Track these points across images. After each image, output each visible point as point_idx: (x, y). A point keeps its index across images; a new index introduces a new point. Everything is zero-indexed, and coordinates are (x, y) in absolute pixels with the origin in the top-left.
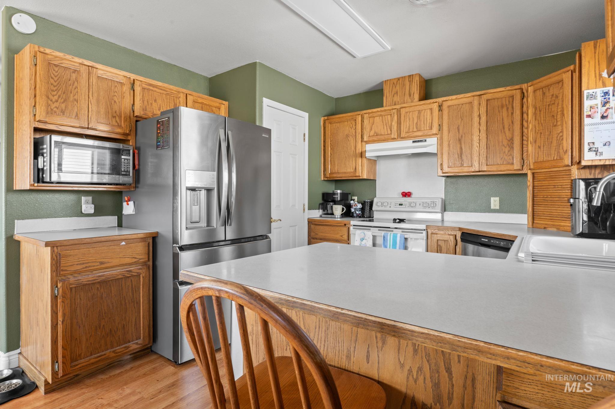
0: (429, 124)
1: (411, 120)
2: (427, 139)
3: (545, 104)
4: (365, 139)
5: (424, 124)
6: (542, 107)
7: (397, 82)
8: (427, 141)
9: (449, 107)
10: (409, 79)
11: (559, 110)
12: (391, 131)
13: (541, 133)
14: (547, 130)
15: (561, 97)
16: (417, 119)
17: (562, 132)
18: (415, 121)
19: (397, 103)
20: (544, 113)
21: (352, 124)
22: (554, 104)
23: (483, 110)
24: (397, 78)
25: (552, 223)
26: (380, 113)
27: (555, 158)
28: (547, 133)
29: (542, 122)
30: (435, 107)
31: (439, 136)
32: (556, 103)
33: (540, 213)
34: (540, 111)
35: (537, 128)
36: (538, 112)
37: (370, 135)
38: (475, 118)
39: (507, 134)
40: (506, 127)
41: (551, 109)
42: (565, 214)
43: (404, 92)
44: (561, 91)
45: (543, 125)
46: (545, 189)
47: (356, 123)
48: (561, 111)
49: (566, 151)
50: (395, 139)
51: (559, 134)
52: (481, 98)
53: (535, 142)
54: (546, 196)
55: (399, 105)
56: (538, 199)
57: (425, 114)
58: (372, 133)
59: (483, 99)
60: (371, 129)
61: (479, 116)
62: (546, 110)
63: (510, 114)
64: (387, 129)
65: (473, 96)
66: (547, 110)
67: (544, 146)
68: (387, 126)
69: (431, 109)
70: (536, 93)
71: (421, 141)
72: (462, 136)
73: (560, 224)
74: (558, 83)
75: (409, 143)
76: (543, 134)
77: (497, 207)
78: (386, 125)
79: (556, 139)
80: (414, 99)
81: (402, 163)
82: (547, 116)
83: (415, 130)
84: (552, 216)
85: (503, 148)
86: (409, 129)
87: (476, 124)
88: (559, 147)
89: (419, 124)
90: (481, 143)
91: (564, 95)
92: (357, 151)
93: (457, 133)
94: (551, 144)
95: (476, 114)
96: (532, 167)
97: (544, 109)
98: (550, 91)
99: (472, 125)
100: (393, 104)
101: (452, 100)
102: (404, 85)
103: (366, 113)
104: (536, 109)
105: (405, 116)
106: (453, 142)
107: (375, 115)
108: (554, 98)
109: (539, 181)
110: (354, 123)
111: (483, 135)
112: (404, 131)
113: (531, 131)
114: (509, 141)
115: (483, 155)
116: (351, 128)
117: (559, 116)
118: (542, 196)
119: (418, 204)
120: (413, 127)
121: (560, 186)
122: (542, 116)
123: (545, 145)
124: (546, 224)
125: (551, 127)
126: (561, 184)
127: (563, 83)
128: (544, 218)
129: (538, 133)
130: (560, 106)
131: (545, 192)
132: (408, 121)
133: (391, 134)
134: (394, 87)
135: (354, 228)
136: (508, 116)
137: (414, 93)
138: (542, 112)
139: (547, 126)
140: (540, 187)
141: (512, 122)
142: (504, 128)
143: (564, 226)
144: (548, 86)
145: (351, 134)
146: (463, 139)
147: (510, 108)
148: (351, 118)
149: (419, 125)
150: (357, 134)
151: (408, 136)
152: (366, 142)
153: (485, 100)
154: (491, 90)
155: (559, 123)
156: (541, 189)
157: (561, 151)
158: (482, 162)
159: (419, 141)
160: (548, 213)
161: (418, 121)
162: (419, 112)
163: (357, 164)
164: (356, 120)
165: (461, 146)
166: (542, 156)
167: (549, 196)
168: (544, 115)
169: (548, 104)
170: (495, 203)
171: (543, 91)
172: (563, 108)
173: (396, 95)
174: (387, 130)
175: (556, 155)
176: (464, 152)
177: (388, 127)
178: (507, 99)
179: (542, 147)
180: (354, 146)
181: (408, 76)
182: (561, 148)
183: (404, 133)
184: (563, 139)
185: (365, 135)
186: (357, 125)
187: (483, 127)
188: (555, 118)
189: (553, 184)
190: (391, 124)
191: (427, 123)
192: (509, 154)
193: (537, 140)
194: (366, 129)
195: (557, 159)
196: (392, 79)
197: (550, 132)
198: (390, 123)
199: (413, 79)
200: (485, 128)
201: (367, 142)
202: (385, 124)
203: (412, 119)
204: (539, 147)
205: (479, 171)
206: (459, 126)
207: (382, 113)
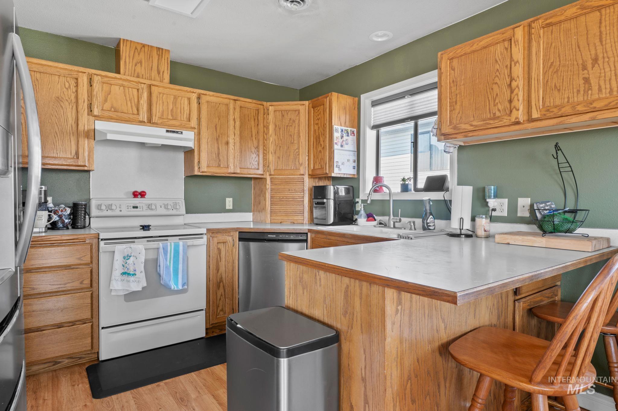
0: (187, 115)
1: (165, 104)
2: (184, 132)
3: (284, 124)
4: (96, 112)
5: (181, 113)
6: (281, 126)
7: (141, 49)
8: (183, 133)
9: (208, 102)
10: (157, 52)
11: (296, 132)
12: (138, 110)
13: (280, 147)
14: (285, 145)
15: (297, 122)
16: (173, 105)
17: (299, 148)
18: (171, 106)
19: (141, 76)
20: (283, 132)
21: (68, 82)
22: (291, 126)
23: (237, 115)
24: (142, 44)
25: (287, 218)
26: (121, 82)
27: (292, 168)
28: (285, 148)
29: (282, 138)
30: (194, 97)
31: (196, 131)
32: (293, 126)
33: (276, 210)
34: (280, 129)
35: (277, 142)
36: (277, 129)
37: (104, 109)
38: (231, 121)
39: (254, 142)
40: (254, 135)
41: (289, 129)
42: (297, 211)
43: (151, 66)
44: (297, 118)
45: (282, 141)
46: (281, 192)
47: (77, 83)
48: (297, 133)
49: (302, 163)
50: (144, 122)
51: (295, 150)
52: (236, 103)
53: (275, 153)
54: (282, 197)
55: (149, 81)
56: (275, 199)
57: (182, 101)
58: (107, 106)
59: (237, 104)
60: (106, 100)
61: (234, 119)
62: (284, 128)
63: (256, 125)
64: (132, 106)
65: (229, 99)
66: (286, 130)
67: (282, 157)
68: (131, 103)
69: (189, 99)
70: (275, 113)
71: (177, 132)
72: (219, 136)
73: (295, 218)
74: (295, 111)
75: (162, 131)
76: (282, 148)
77: (231, 208)
78: (130, 100)
79: (293, 153)
80: (164, 79)
81: (133, 153)
82: (285, 133)
83: (170, 117)
84: (287, 212)
85: (252, 154)
86: (163, 115)
87: (232, 127)
88: (296, 160)
89: (174, 111)
90: (235, 146)
91: (300, 122)
92: (81, 128)
93: (215, 131)
94: (289, 157)
95: (231, 118)
96: (272, 173)
97: (283, 128)
98: (288, 115)
99: (228, 127)
100: (136, 75)
101: (210, 96)
102: (150, 56)
103: (97, 75)
104: (276, 126)
105: (157, 97)
106: (211, 141)
107: (113, 82)
108: (291, 122)
109: (276, 185)
110: (73, 83)
111: (238, 139)
112: (157, 116)
113: (272, 143)
114: (256, 148)
115: (238, 158)
116: (67, 89)
117: (295, 137)
118: (278, 197)
119: (158, 207)
120: (168, 113)
121: (294, 190)
122: (281, 133)
123: (284, 156)
124: (282, 219)
125: (289, 144)
126: (294, 188)
127: (299, 112)
128: (280, 214)
129: (277, 146)
130: (296, 129)
131: (281, 194)
132: (161, 105)
133: (138, 114)
134: (136, 54)
135: (105, 244)
136: (255, 126)
137: (163, 72)
138: (281, 130)
139: (285, 142)
140: (276, 190)
141: (258, 133)
142: (252, 136)
143: (297, 220)
144: (287, 111)
145: (67, 98)
146: (220, 139)
147: (256, 120)
148: (67, 72)
149: (174, 113)
150: (80, 101)
151: (161, 123)
152: (95, 116)
153: (239, 107)
154: (242, 98)
155: (296, 142)
156: (277, 192)
157: (297, 163)
158: (236, 165)
159: (174, 132)
160: (284, 211)
161: (174, 108)
162: (175, 98)
163: (80, 146)
164: (77, 79)
165: (218, 146)
166: (281, 165)
167: (285, 197)
168: (283, 133)
169: (286, 125)
170: (229, 203)
171: (282, 113)
172: (299, 131)
173: (139, 65)
174: (132, 108)
175: (293, 166)
176: (221, 153)
177: (133, 104)
178: (254, 110)
179: (281, 158)
180: (72, 118)
181: (157, 47)
182: (297, 160)
183: (157, 118)
184: (299, 154)
185: (96, 106)
186: (79, 87)
187: (238, 132)
188: (293, 137)
189: (288, 188)
190: (138, 101)
191: (184, 113)
192: (255, 160)
193: (277, 152)
194: (97, 97)
195: (293, 169)
196: (134, 42)
197: (288, 147)
198: (136, 100)
199: (162, 53)
200: (239, 132)
201: (98, 118)
202: (128, 99)
203: (167, 103)
204: (279, 158)
205: (234, 173)
206: (216, 124)
207: (126, 83)
